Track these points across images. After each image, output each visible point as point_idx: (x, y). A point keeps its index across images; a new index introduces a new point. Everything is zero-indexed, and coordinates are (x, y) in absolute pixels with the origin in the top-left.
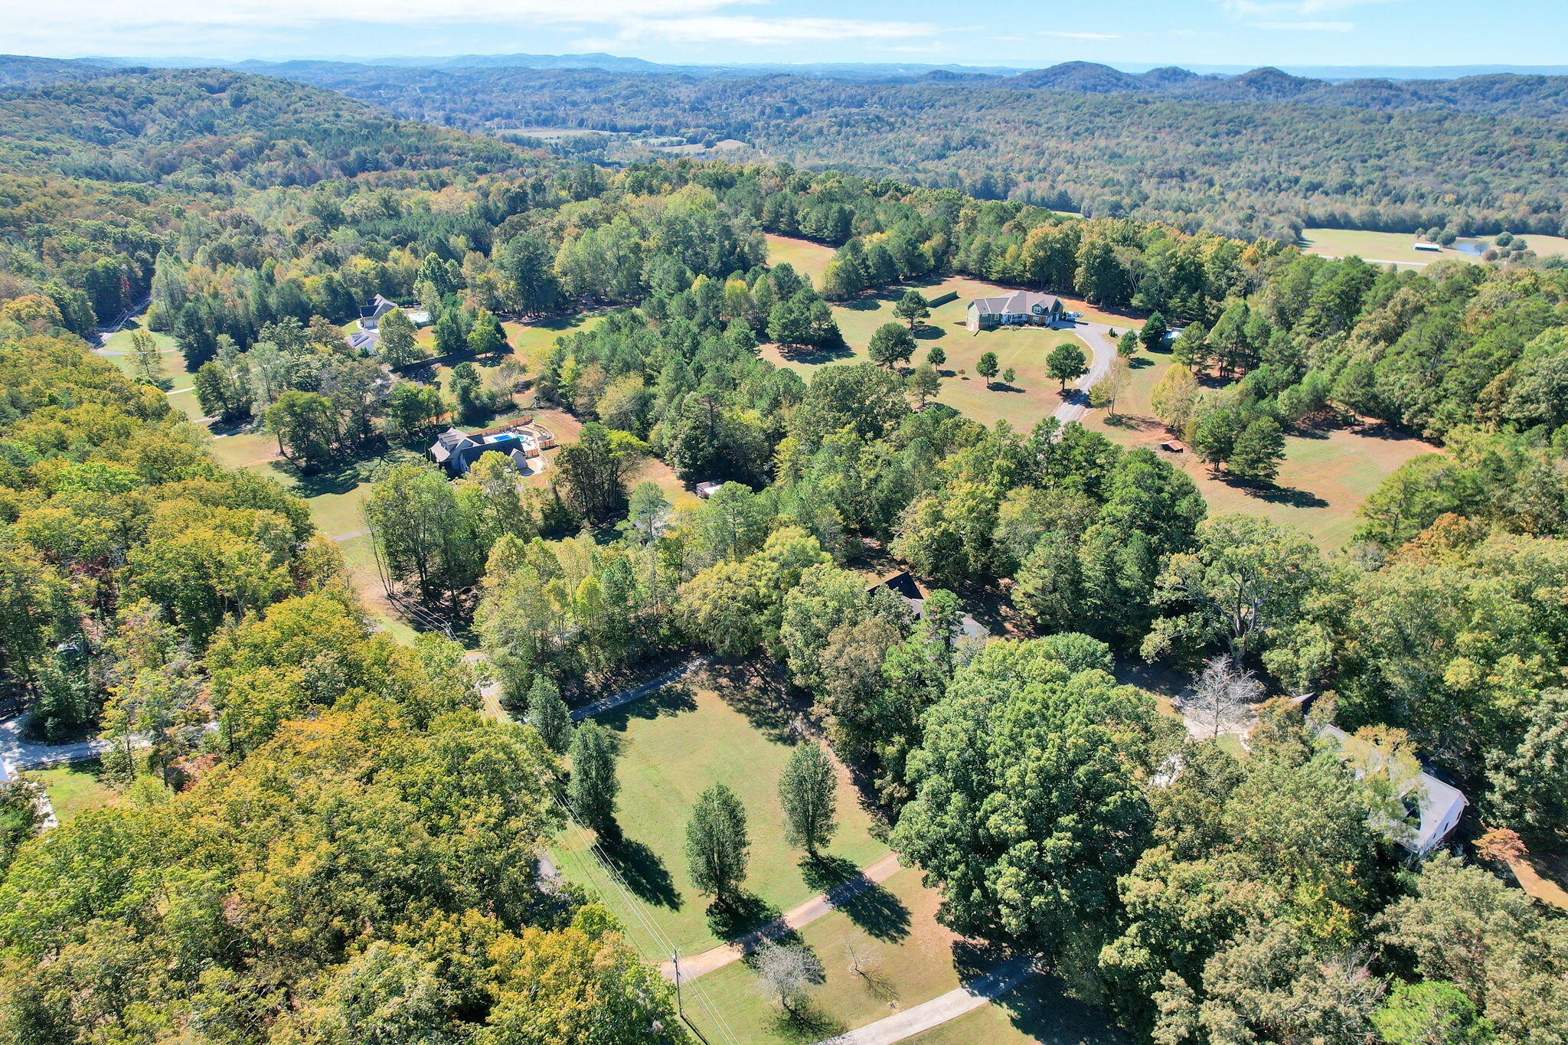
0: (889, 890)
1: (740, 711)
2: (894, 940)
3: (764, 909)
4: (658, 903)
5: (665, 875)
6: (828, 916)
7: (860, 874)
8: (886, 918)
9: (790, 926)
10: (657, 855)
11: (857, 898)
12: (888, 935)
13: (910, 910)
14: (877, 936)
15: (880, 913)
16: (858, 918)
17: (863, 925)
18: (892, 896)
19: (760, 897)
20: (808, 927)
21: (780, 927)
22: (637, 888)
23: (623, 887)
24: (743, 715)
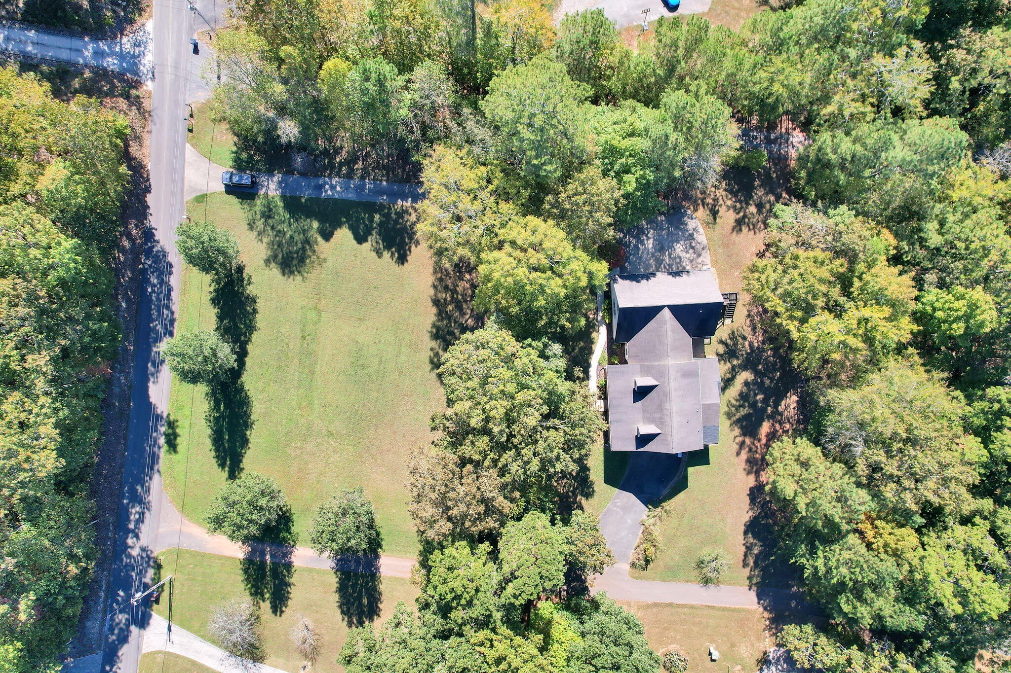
0: (382, 587)
1: (436, 302)
2: (350, 624)
3: (288, 530)
4: (222, 465)
5: (245, 442)
6: (324, 572)
7: (377, 557)
8: (361, 604)
9: (293, 559)
10: (253, 417)
11: (356, 574)
12: (350, 617)
13: (381, 613)
14: (343, 612)
15: (360, 598)
16: (342, 589)
17: (341, 597)
18: (380, 594)
19: (294, 518)
20: (304, 570)
21: (285, 555)
22: (217, 440)
23: (209, 431)
24: (434, 310)
